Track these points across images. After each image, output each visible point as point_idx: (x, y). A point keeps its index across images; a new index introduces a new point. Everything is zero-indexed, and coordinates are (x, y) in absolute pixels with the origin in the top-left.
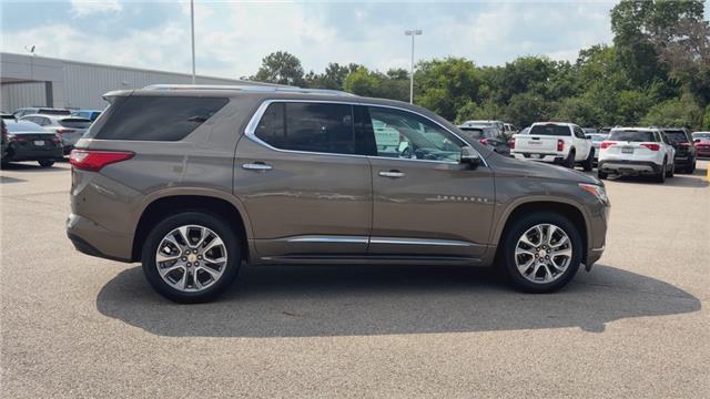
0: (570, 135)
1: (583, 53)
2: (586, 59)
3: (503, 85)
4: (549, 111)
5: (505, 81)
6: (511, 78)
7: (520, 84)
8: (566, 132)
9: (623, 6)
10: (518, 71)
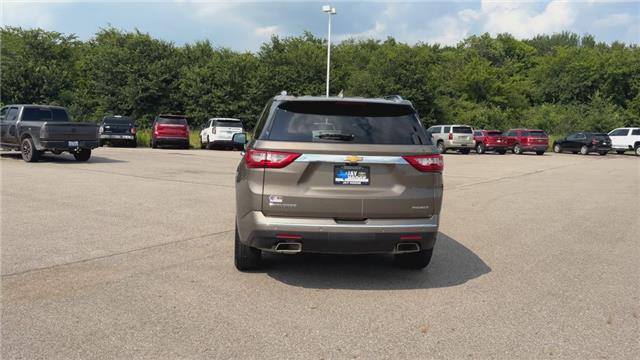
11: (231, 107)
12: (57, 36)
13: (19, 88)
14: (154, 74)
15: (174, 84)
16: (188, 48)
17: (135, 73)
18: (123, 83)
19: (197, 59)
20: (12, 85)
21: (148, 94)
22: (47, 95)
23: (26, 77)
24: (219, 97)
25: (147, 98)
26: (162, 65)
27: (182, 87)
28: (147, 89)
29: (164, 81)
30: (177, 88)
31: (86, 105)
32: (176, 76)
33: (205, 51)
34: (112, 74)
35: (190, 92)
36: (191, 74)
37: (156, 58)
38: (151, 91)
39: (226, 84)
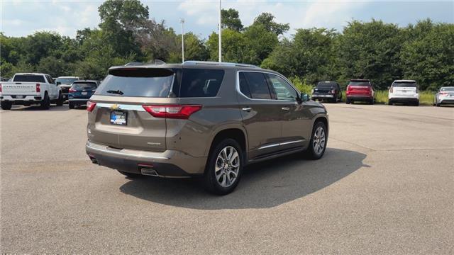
0: (45, 82)
1: (79, 32)
2: (82, 36)
3: (30, 51)
4: (70, 69)
5: (32, 48)
6: (36, 47)
7: (43, 50)
8: (41, 79)
9: (106, 5)
10: (41, 42)
11: (443, 71)
12: (323, 30)
13: (295, 67)
14: (380, 50)
15: (396, 56)
16: (411, 27)
17: (365, 50)
18: (357, 59)
19: (417, 35)
20: (291, 65)
21: (374, 65)
22: (310, 70)
23: (299, 59)
24: (432, 63)
25: (373, 67)
26: (387, 43)
27: (402, 58)
28: (374, 61)
29: (388, 54)
30: (398, 59)
31: (332, 75)
32: (398, 50)
33: (425, 28)
34: (350, 52)
35: (408, 61)
36: (409, 47)
37: (382, 38)
38: (377, 62)
39: (439, 52)
